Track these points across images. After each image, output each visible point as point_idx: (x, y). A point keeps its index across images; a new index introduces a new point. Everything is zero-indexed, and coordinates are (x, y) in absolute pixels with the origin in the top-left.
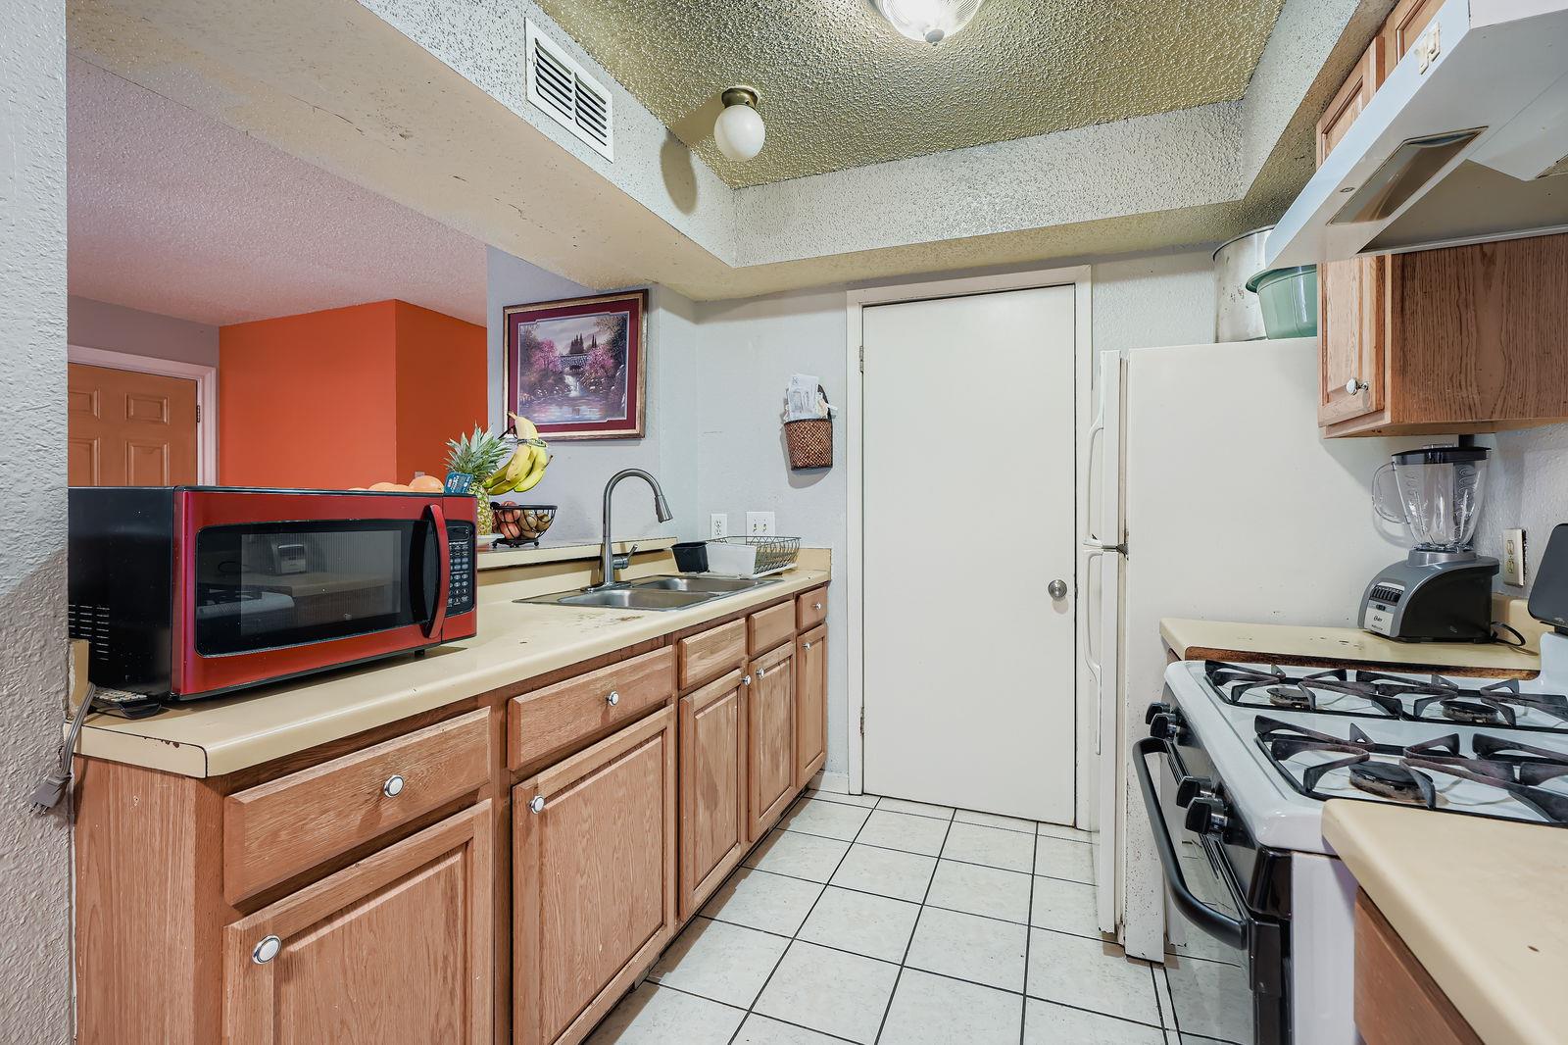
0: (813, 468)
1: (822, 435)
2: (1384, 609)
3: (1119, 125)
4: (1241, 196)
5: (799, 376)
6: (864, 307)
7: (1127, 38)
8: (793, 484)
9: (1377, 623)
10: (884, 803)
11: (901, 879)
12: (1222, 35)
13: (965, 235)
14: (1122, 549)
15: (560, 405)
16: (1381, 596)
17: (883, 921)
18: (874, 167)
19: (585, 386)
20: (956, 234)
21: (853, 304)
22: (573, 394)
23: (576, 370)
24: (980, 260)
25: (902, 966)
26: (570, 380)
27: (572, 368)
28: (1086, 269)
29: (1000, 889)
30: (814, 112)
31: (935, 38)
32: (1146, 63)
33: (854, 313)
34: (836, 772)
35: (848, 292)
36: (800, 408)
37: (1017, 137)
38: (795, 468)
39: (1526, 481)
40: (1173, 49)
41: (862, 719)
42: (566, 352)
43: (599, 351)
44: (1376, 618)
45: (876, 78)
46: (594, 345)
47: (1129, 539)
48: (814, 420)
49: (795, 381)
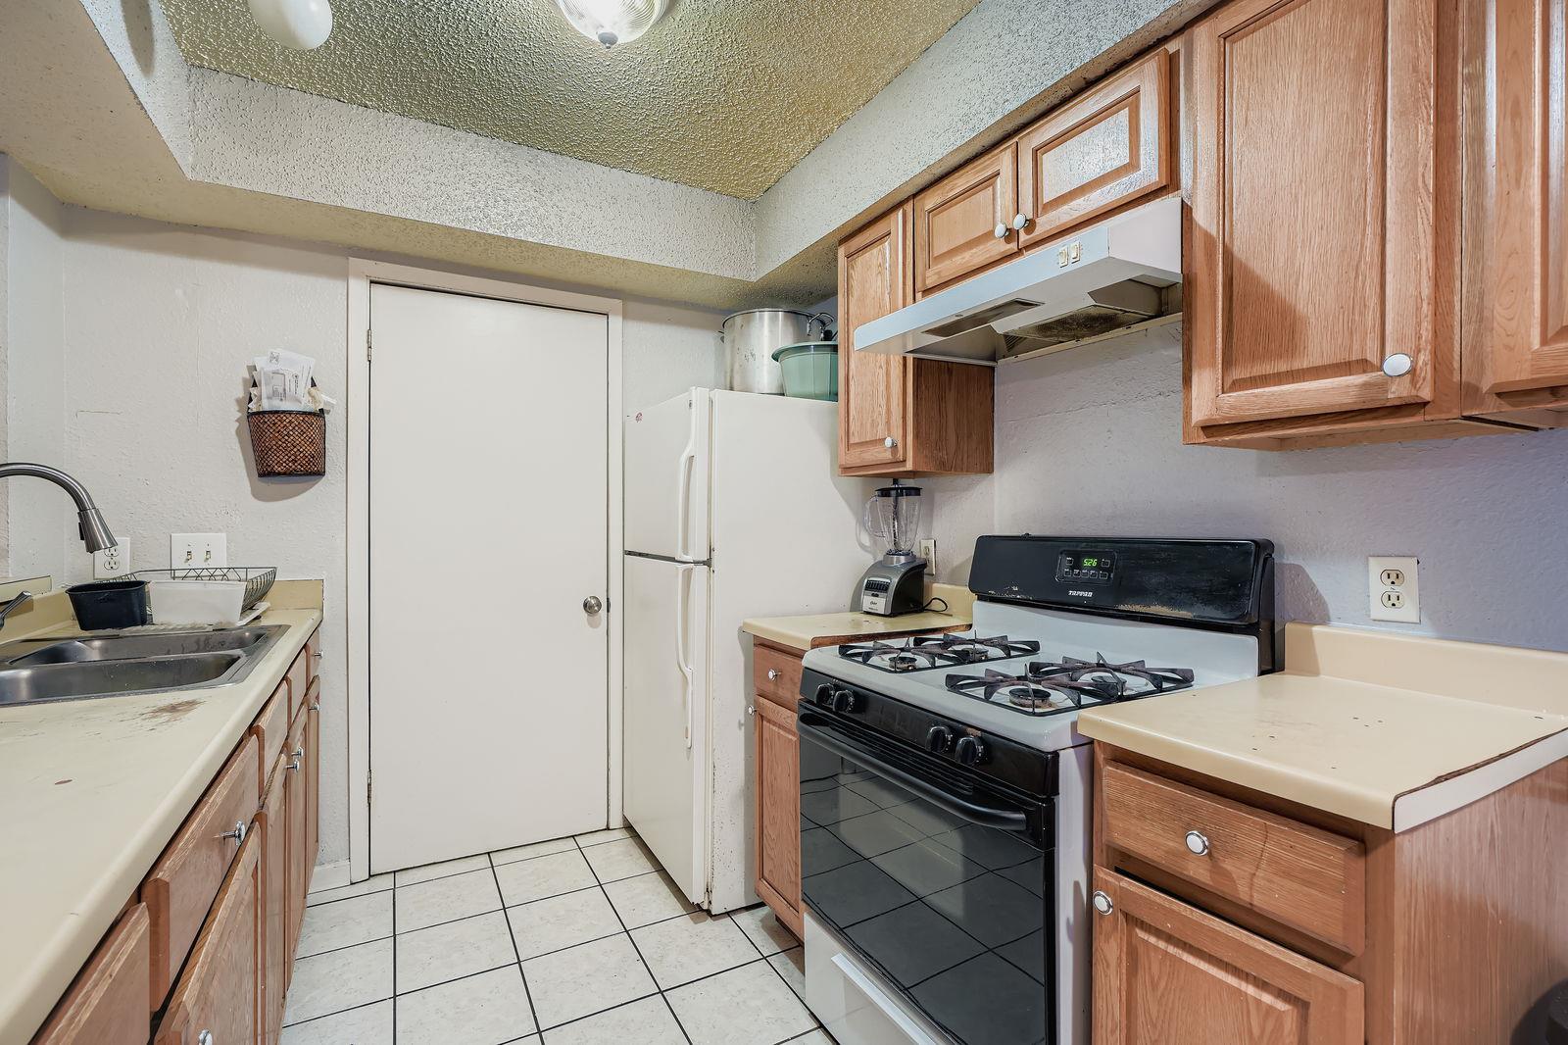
0: (297, 475)
1: (314, 433)
2: (877, 596)
3: (669, 185)
4: (754, 279)
5: (277, 351)
6: (372, 282)
7: (715, 121)
8: (257, 495)
9: (872, 606)
10: (402, 879)
11: (478, 948)
12: (770, 150)
13: (530, 240)
14: (708, 563)
16: (875, 588)
17: (489, 1000)
18: (422, 124)
20: (521, 235)
21: (358, 276)
24: (526, 267)
25: (539, 1032)
28: (618, 303)
29: (582, 911)
30: (387, 30)
31: (609, 40)
32: (715, 147)
33: (359, 287)
34: (329, 862)
35: (350, 258)
36: (283, 396)
37: (585, 159)
38: (262, 475)
39: (935, 513)
40: (738, 145)
41: (369, 785)
44: (872, 603)
45: (487, 35)
47: (715, 555)
48: (304, 413)
49: (275, 358)
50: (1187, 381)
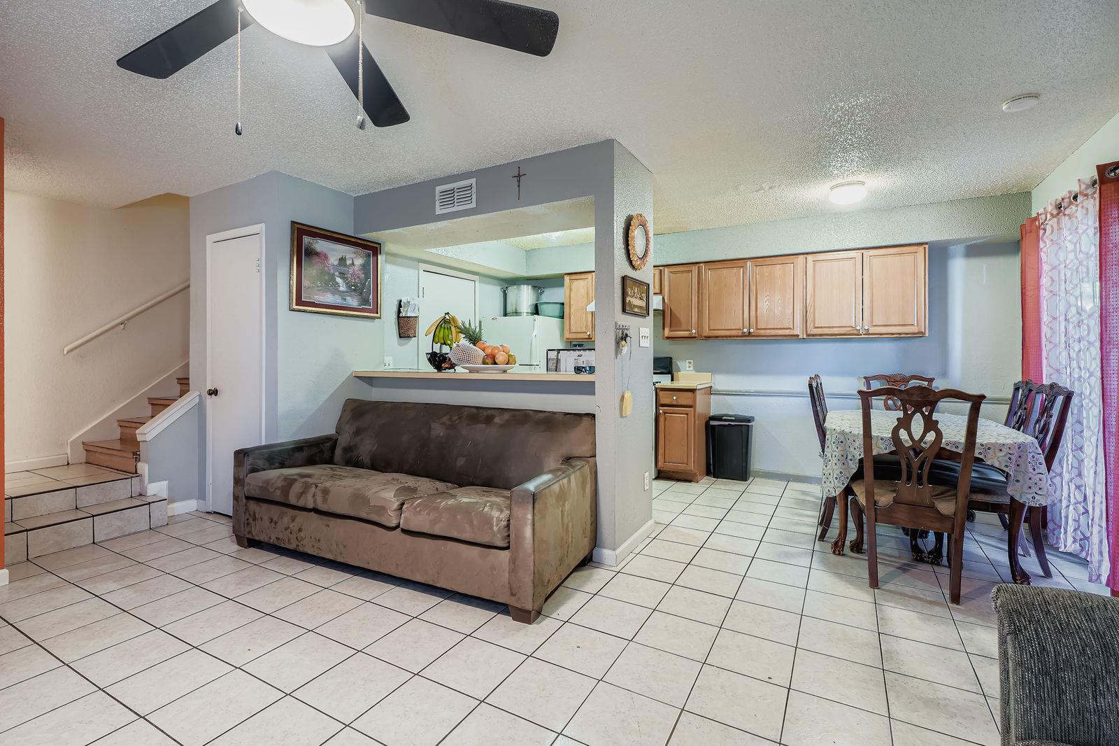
4: (525, 275)
6: (423, 271)
8: (399, 344)
15: (334, 294)
19: (349, 285)
21: (421, 269)
22: (342, 289)
23: (342, 275)
26: (339, 280)
27: (340, 273)
28: (478, 277)
35: (420, 264)
42: (336, 263)
43: (356, 268)
46: (353, 264)
50: (664, 329)
